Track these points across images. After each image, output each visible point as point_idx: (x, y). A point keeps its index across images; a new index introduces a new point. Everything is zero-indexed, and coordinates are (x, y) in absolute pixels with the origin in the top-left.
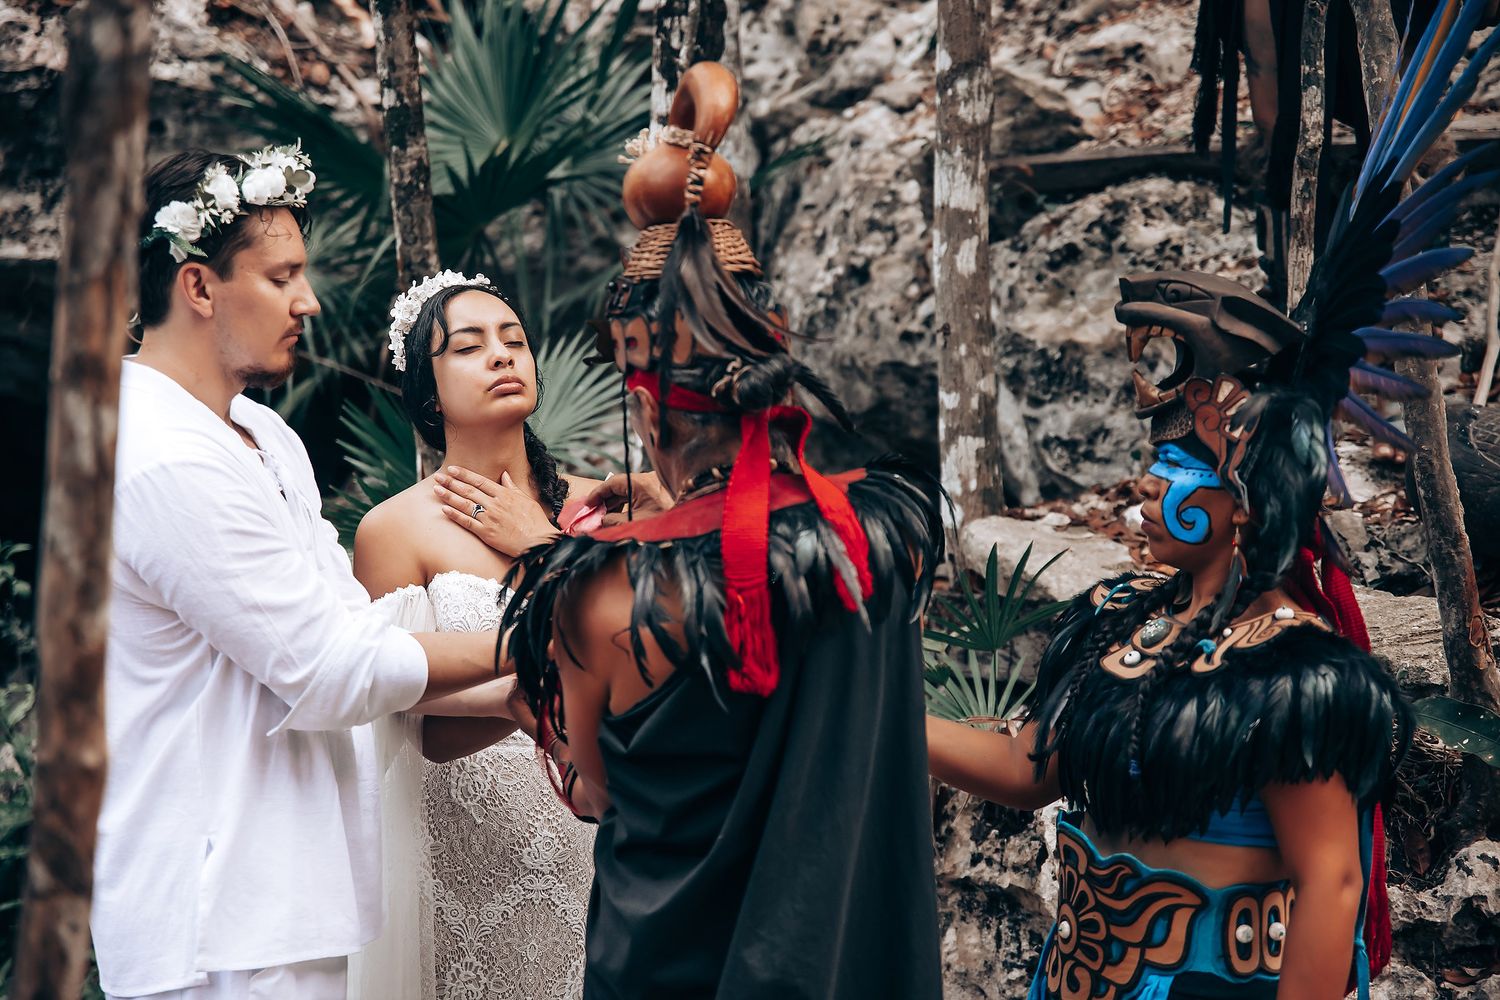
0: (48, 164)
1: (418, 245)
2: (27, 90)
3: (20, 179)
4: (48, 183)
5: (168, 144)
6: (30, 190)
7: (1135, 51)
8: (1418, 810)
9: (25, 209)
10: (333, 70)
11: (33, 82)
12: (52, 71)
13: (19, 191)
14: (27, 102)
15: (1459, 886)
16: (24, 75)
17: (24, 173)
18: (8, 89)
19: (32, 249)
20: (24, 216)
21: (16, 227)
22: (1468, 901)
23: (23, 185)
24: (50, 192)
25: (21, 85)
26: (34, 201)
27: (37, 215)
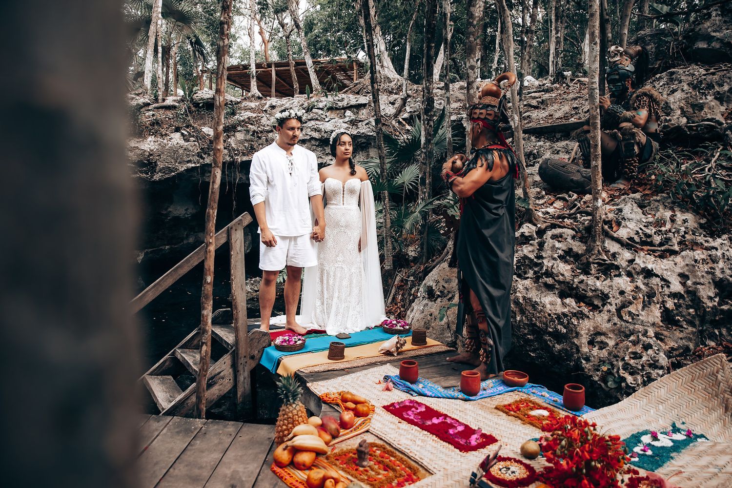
7: (529, 117)
8: (517, 219)
10: (400, 133)
15: (521, 230)
22: (522, 233)
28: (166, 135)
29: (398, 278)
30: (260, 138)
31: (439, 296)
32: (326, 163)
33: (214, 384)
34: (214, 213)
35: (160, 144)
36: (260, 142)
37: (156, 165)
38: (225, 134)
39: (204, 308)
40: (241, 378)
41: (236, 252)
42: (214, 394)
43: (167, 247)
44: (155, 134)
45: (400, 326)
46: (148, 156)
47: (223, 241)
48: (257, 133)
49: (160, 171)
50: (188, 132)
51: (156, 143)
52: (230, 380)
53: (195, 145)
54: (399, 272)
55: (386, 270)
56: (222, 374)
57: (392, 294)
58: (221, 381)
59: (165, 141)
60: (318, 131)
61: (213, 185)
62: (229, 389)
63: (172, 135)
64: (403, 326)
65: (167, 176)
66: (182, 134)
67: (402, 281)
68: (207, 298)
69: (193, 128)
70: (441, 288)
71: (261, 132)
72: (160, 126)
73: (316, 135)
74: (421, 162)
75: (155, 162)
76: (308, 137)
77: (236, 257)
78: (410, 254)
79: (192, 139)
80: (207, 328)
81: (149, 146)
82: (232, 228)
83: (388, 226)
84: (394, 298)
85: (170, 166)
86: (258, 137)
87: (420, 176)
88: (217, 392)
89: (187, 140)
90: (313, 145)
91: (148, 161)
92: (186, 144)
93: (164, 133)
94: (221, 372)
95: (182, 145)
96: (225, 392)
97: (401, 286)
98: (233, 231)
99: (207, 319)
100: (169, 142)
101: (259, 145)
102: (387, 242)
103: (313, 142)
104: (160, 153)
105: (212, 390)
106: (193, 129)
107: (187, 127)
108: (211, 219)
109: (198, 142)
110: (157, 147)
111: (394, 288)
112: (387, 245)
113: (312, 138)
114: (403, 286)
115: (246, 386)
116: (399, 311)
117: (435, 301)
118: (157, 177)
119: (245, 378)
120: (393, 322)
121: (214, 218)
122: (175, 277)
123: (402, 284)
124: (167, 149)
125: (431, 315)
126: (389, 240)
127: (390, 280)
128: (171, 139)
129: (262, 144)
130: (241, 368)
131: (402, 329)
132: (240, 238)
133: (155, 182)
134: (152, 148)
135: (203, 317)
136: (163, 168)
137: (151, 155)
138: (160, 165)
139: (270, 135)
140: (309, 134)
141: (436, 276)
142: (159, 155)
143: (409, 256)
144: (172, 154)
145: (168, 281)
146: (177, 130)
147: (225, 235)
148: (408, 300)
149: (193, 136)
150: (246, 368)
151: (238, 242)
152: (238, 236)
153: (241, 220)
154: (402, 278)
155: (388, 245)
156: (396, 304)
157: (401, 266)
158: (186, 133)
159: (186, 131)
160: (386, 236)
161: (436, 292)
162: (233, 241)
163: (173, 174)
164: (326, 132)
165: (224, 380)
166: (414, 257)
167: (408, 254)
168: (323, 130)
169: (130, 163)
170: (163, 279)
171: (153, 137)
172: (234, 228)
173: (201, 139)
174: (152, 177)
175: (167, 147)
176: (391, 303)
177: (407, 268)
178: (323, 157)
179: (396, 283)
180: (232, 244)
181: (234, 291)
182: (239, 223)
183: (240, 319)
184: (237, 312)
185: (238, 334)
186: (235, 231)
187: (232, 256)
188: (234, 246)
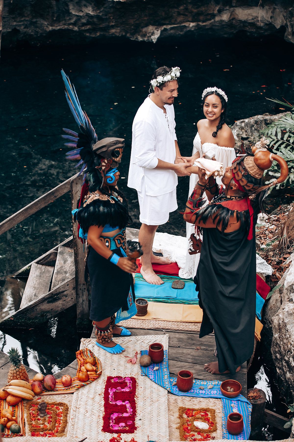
33: (58, 299)
40: (81, 300)
41: (76, 202)
42: (58, 307)
43: (192, 24)
47: (65, 191)
52: (72, 298)
56: (65, 293)
58: (64, 298)
62: (71, 305)
82: (72, 182)
88: (60, 305)
94: (64, 291)
96: (67, 307)
98: (74, 185)
105: (56, 303)
115: (84, 307)
119: (83, 301)
122: (25, 215)
130: (80, 292)
145: (20, 217)
147: (68, 186)
150: (84, 293)
152: (78, 188)
162: (74, 192)
165: (67, 298)
170: (16, 215)
172: (75, 182)
180: (73, 195)
181: (75, 232)
182: (79, 179)
183: (80, 254)
184: (77, 249)
185: (77, 266)
186: (76, 185)
187: (72, 204)
188: (75, 197)
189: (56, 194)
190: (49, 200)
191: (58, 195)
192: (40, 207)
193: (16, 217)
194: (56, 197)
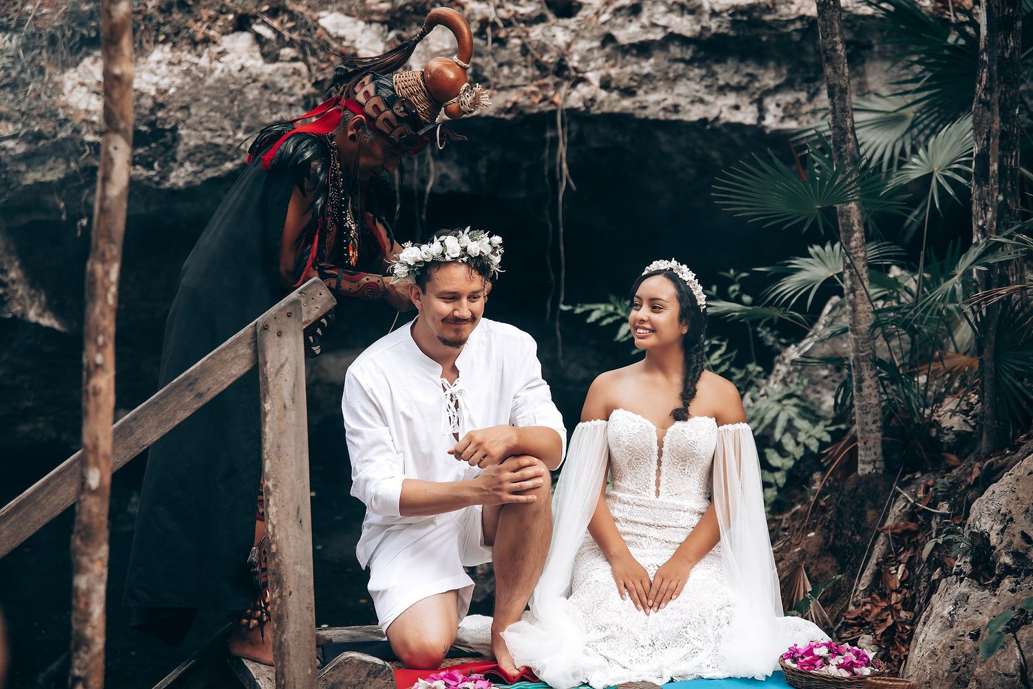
0: (812, 75)
1: (830, 38)
2: (796, 30)
3: (796, 85)
4: (812, 85)
5: (875, 56)
6: (802, 90)
9: (798, 101)
11: (798, 25)
12: (809, 17)
13: (796, 91)
14: (796, 37)
16: (793, 21)
17: (799, 80)
18: (786, 30)
19: (800, 123)
20: (797, 105)
21: (793, 112)
23: (797, 88)
24: (812, 91)
25: (792, 27)
26: (803, 96)
27: (805, 104)
28: (207, 41)
29: (898, 508)
30: (502, 42)
31: (1008, 570)
32: (717, 118)
34: (107, 273)
35: (187, 73)
36: (504, 54)
37: (176, 139)
38: (392, 35)
39: (80, 569)
41: (279, 405)
44: (175, 37)
45: (839, 666)
46: (153, 111)
47: (238, 369)
48: (494, 25)
49: (190, 155)
50: (275, 30)
51: (176, 69)
53: (296, 72)
54: (905, 485)
55: (860, 478)
57: (873, 561)
59: (204, 62)
60: (692, 12)
61: (104, 188)
63: (227, 42)
64: (849, 666)
65: (210, 173)
66: (258, 38)
67: (912, 514)
68: (88, 536)
69: (293, 16)
70: (1017, 540)
71: (508, 23)
72: (190, 12)
73: (684, 25)
74: (980, 101)
75: (174, 130)
76: (658, 35)
77: (279, 419)
78: (946, 422)
79: (287, 52)
80: (89, 632)
81: (155, 79)
82: (265, 328)
83: (864, 326)
84: (879, 576)
85: (219, 141)
86: (496, 40)
87: (976, 150)
89: (270, 57)
90: (676, 60)
91: (152, 124)
92: (270, 68)
93: (199, 36)
95: (254, 71)
97: (907, 532)
98: (270, 339)
99: (87, 604)
100: (215, 64)
101: (501, 65)
102: (861, 380)
103: (675, 51)
104: (187, 99)
106: (291, 20)
107: (274, 13)
108: (100, 291)
109: (305, 61)
110: (178, 81)
111: (882, 539)
112: (860, 389)
113: (672, 38)
114: (916, 533)
116: (890, 622)
117: (996, 585)
118: (180, 176)
120: (816, 652)
121: (107, 290)
123: (912, 526)
124: (209, 88)
125: (975, 636)
126: (867, 374)
127: (870, 514)
128: (223, 53)
129: (510, 64)
131: (845, 674)
132: (291, 359)
133: (174, 192)
134: (164, 84)
135: (77, 597)
136: (197, 147)
137: (161, 106)
138: (189, 138)
139: (536, 32)
140: (662, 22)
141: (1003, 500)
142: (185, 108)
143: (940, 430)
144: (226, 101)
146: (242, 23)
147: (245, 351)
148: (923, 584)
149: (291, 44)
151: (287, 371)
152: (286, 352)
153: (296, 302)
154: (914, 506)
155: (866, 391)
156: (885, 596)
157: (914, 465)
158: (267, 33)
159: (270, 27)
160: (857, 359)
161: (999, 556)
162: (270, 368)
163: (229, 166)
164: (714, 14)
166: (959, 434)
167: (937, 424)
168: (707, 6)
169: (96, 133)
171: (167, 48)
172: (273, 328)
173: (314, 53)
174: (164, 178)
175: (210, 81)
176: (869, 591)
177: (935, 471)
178: (708, 98)
179: (889, 522)
180: (267, 378)
181: (274, 527)
182: (289, 315)
183: (292, 618)
184: (281, 597)
185: (283, 666)
186: (277, 338)
187: (266, 415)
188: (274, 386)
189: (202, 386)
190: (175, 412)
191: (208, 390)
192: (141, 443)
193: (45, 492)
194: (200, 395)
